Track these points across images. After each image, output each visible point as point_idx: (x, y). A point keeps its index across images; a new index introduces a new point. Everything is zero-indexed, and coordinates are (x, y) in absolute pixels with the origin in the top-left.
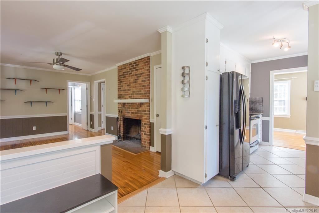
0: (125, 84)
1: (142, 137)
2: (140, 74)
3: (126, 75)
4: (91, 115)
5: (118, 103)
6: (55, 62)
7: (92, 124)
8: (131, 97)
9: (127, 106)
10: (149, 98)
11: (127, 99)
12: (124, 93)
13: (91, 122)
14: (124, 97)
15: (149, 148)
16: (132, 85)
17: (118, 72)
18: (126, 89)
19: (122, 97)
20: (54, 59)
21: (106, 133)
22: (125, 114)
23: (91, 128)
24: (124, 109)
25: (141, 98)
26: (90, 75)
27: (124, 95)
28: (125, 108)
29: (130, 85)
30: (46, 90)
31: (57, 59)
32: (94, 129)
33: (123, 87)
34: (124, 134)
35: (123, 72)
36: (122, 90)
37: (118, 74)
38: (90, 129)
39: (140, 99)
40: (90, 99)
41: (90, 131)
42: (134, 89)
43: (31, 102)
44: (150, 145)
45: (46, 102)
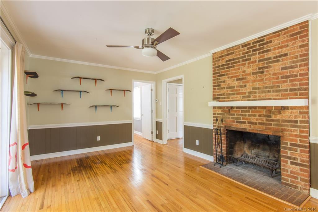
0: (232, 77)
1: (284, 166)
2: (274, 58)
3: (234, 63)
4: (156, 122)
5: (214, 108)
6: (146, 43)
7: (157, 133)
8: (249, 97)
9: (236, 111)
10: (308, 98)
11: (239, 101)
12: (229, 92)
13: (157, 131)
14: (228, 98)
15: (309, 190)
16: (249, 78)
17: (213, 62)
18: (233, 85)
19: (224, 98)
20: (143, 40)
21: (185, 147)
22: (232, 125)
23: (157, 138)
24: (228, 116)
25: (279, 99)
26: (156, 73)
27: (230, 94)
28: (232, 115)
29: (246, 78)
30: (111, 92)
31: (148, 39)
32: (162, 140)
33: (228, 83)
34: (227, 154)
35: (226, 59)
36: (222, 88)
37: (213, 65)
38: (155, 140)
39: (274, 99)
40: (156, 102)
41: (156, 142)
42: (257, 85)
43: (96, 106)
44: (310, 186)
45: (111, 107)
